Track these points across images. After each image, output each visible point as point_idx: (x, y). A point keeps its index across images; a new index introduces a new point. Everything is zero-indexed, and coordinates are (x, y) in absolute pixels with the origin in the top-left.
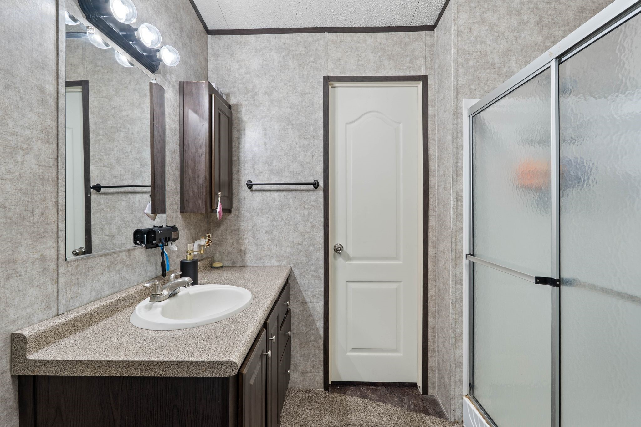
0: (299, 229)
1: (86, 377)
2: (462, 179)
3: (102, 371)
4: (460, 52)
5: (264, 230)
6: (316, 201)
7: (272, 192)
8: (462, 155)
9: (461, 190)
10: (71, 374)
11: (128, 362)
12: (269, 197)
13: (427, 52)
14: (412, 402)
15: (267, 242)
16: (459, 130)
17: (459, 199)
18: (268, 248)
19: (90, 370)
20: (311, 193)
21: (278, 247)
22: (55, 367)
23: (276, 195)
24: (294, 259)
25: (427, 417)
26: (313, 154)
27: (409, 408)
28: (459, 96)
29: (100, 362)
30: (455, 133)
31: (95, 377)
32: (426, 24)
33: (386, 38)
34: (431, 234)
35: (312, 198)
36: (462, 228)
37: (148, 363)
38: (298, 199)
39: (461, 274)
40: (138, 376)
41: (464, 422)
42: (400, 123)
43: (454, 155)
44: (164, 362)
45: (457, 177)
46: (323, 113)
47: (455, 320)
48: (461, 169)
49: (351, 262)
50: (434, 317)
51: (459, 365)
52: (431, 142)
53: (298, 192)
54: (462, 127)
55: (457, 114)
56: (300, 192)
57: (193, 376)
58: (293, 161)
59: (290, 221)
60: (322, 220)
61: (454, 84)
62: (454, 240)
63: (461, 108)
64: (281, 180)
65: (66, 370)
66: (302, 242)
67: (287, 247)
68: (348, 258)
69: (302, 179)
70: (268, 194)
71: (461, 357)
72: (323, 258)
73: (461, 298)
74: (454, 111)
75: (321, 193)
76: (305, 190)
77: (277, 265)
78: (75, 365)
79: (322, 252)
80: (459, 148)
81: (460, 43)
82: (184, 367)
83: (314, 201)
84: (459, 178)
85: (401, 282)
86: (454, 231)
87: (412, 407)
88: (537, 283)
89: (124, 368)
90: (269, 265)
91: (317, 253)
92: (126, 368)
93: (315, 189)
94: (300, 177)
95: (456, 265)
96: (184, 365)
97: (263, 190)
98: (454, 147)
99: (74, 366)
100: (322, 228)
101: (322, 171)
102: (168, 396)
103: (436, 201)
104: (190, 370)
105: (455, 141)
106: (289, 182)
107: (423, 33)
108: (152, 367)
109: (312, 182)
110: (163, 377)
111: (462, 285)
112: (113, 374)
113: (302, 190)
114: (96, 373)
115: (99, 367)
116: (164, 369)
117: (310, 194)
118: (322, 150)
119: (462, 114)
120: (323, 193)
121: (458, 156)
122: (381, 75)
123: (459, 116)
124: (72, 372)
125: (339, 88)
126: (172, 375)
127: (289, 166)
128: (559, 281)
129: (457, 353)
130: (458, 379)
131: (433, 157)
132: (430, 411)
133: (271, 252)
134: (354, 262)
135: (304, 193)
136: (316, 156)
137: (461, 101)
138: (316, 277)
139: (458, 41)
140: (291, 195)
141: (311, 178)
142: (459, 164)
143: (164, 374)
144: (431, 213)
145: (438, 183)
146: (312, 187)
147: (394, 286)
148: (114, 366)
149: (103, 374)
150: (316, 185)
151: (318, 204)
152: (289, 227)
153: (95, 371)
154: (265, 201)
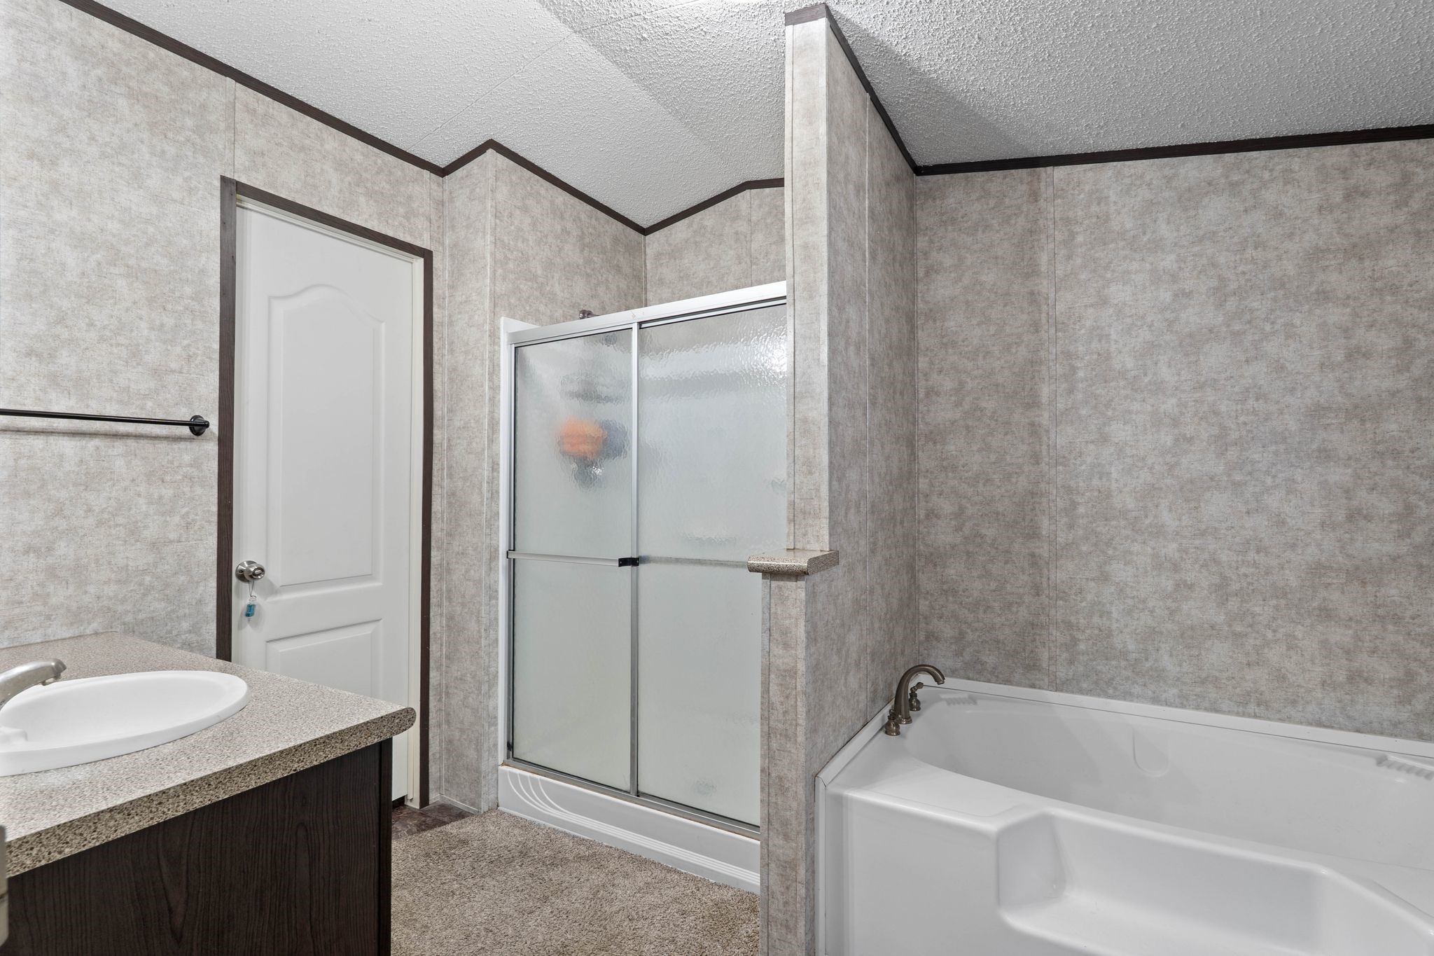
0: (146, 533)
1: (127, 836)
2: (499, 437)
3: (169, 810)
4: (498, 242)
5: (20, 544)
6: (196, 463)
7: (52, 439)
8: (499, 401)
9: (498, 455)
10: (84, 846)
11: (228, 771)
12: (42, 450)
13: (432, 210)
14: (411, 825)
15: (30, 576)
16: (495, 362)
17: (495, 467)
18: (36, 594)
19: (137, 818)
20: (183, 445)
21: (71, 588)
22: (32, 849)
23: (68, 446)
24: (127, 612)
25: (448, 827)
26: (191, 353)
27: (410, 832)
28: (497, 309)
29: (164, 793)
30: (491, 367)
31: (151, 828)
32: (431, 161)
33: (363, 154)
34: (435, 527)
35: (187, 458)
36: (498, 513)
37: (270, 759)
38: (143, 458)
39: (496, 582)
40: (251, 787)
41: (500, 804)
42: (382, 322)
43: (490, 399)
44: (301, 745)
45: (493, 434)
46: (218, 261)
47: (489, 654)
48: (498, 423)
49: (278, 598)
50: (439, 669)
51: (493, 721)
52: (436, 367)
53: (143, 442)
54: (499, 358)
55: (494, 336)
56: (151, 442)
57: (351, 751)
58: (127, 362)
59: (116, 515)
60: (215, 509)
61: (491, 290)
62: (488, 531)
63: (499, 328)
64: (88, 406)
65: (67, 843)
66: (155, 565)
67: (105, 583)
68: (272, 590)
69: (157, 410)
70: (38, 442)
71: (496, 708)
72: (215, 597)
73: (496, 619)
74: (490, 330)
75: (209, 448)
76: (166, 438)
77: (68, 636)
78: (95, 823)
79: (213, 584)
80: (495, 389)
81: (498, 230)
82: (336, 742)
83: (191, 466)
84: (495, 436)
85: (378, 620)
86: (489, 517)
87: (415, 829)
88: (620, 565)
89: (220, 785)
90: (39, 641)
91: (197, 588)
92: (225, 784)
93: (195, 437)
94: (149, 404)
95: (491, 569)
96: (337, 738)
97: (18, 431)
98: (490, 388)
99: (90, 827)
100: (213, 529)
101: (215, 395)
102: (287, 811)
103: (443, 469)
104: (346, 744)
105: (491, 380)
106: (113, 413)
107: (426, 173)
108: (278, 763)
109: (187, 418)
110: (301, 771)
111: (497, 599)
112: (196, 805)
113: (157, 438)
114: (152, 819)
115: (160, 803)
116: (302, 758)
117: (179, 448)
118: (216, 346)
119: (499, 338)
120: (216, 448)
121: (494, 402)
122: (353, 221)
123: (496, 340)
124: (85, 842)
125: (253, 213)
126: (315, 763)
127: (115, 372)
128: (638, 559)
129: (491, 704)
130: (491, 743)
131: (440, 395)
132: (446, 819)
133: (45, 604)
134: (285, 597)
135: (163, 446)
136: (199, 358)
137: (499, 318)
138: (195, 644)
139: (496, 225)
140: (119, 446)
141: (184, 410)
142: (496, 415)
143: (299, 767)
144: (435, 489)
145: (449, 440)
146: (186, 431)
147: (367, 630)
148: (197, 788)
149: (171, 815)
150: (198, 427)
151: (202, 471)
152: (113, 532)
153: (151, 815)
154: (23, 462)
